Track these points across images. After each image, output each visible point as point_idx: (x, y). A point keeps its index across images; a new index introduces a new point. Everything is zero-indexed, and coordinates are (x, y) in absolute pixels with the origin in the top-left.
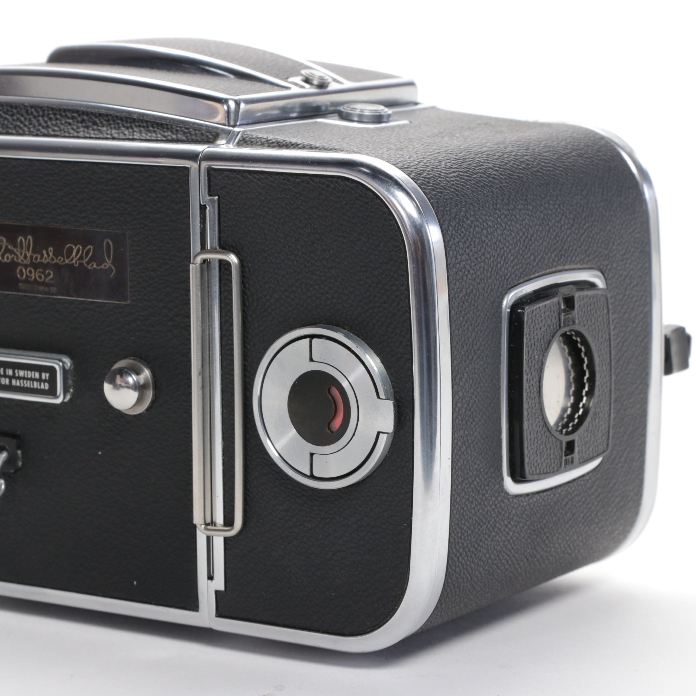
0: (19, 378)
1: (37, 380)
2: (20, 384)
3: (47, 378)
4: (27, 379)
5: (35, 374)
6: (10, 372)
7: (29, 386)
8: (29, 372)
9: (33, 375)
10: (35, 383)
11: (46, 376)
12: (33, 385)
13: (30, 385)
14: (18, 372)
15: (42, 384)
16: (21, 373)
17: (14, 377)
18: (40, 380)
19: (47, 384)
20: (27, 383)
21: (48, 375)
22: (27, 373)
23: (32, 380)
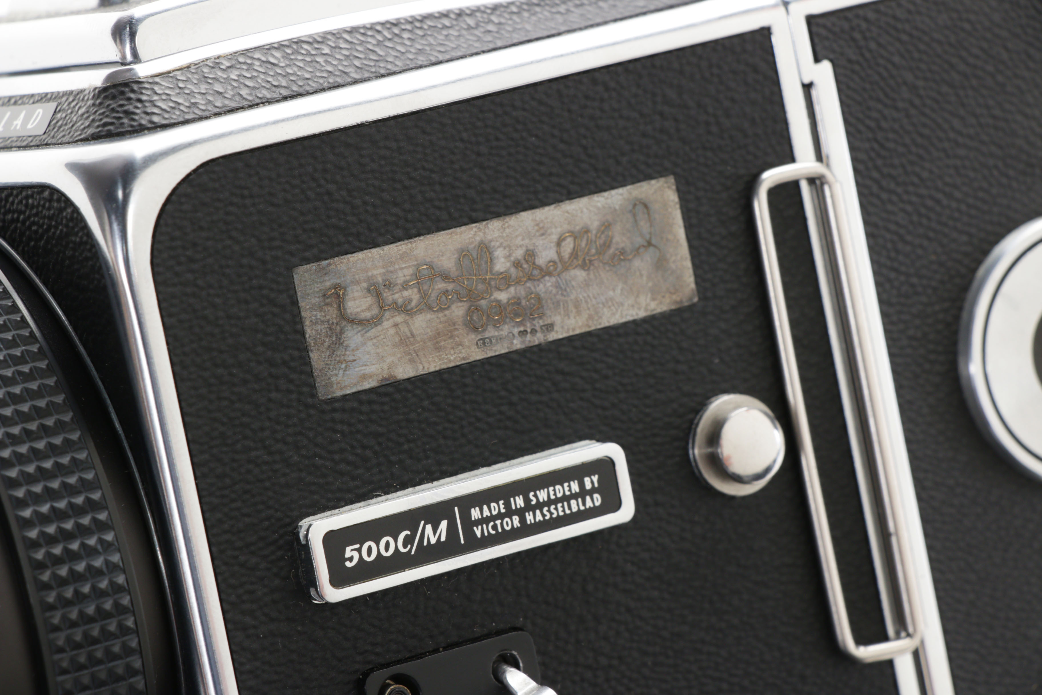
0: (540, 505)
1: (574, 496)
2: (544, 515)
3: (596, 485)
4: (557, 501)
5: (569, 486)
6: (520, 502)
7: (561, 514)
8: (558, 487)
9: (567, 489)
10: (573, 502)
11: (592, 482)
12: (570, 508)
13: (564, 511)
14: (536, 496)
15: (588, 498)
16: (543, 495)
17: (529, 507)
18: (583, 493)
19: (596, 496)
20: (556, 509)
21: (595, 478)
22: (554, 490)
23: (566, 499)
